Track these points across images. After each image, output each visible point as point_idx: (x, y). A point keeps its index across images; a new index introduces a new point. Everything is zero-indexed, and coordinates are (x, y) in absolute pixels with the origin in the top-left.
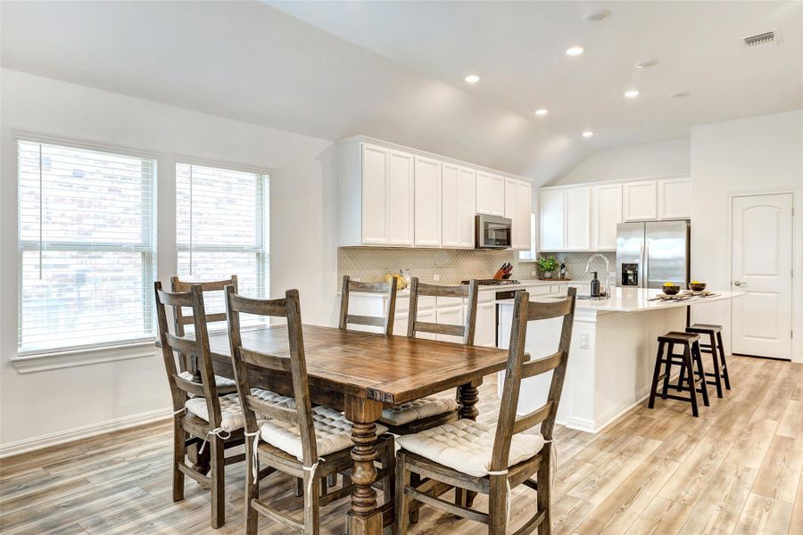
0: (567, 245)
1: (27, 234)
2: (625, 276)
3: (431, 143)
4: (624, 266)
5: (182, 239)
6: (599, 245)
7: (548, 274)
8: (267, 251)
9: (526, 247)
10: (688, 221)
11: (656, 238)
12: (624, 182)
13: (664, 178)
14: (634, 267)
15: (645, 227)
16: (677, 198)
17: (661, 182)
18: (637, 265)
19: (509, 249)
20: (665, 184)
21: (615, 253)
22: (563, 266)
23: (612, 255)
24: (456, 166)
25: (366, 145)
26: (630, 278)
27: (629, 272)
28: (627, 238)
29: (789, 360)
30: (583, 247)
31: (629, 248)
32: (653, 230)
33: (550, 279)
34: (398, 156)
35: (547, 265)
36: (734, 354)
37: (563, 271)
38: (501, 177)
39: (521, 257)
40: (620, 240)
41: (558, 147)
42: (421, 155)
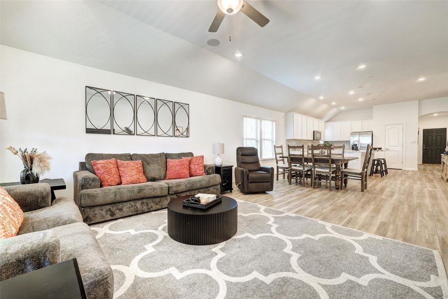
1: (245, 137)
2: (353, 147)
3: (306, 113)
4: (353, 145)
5: (263, 138)
8: (274, 140)
11: (363, 137)
12: (352, 121)
13: (364, 120)
14: (356, 145)
16: (368, 125)
23: (349, 142)
28: (354, 137)
29: (402, 169)
31: (354, 140)
32: (362, 134)
35: (327, 145)
40: (351, 138)
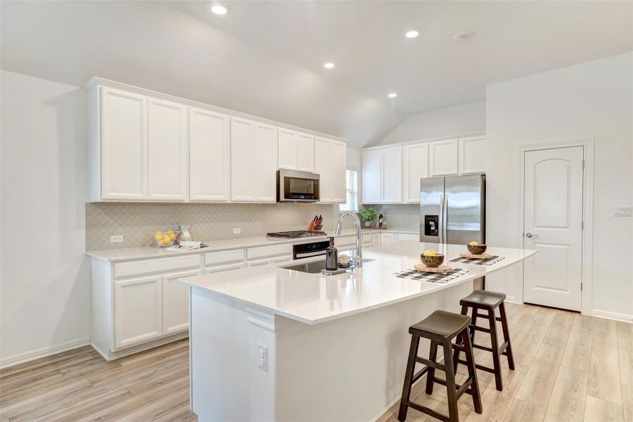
0: (384, 198)
2: (427, 227)
4: (427, 217)
6: (409, 198)
7: (367, 224)
9: (343, 200)
10: (484, 176)
11: (454, 192)
12: (430, 141)
13: (465, 136)
15: (445, 183)
17: (461, 140)
18: (437, 217)
19: (318, 203)
20: (465, 141)
21: (419, 205)
22: (381, 217)
23: (416, 207)
24: (250, 122)
25: (106, 89)
26: (433, 228)
27: (431, 223)
28: (428, 192)
29: (579, 312)
30: (397, 200)
32: (452, 185)
33: (370, 227)
34: (158, 104)
35: (366, 216)
36: (525, 303)
37: (381, 220)
38: (311, 136)
39: (341, 210)
40: (423, 194)
41: (367, 109)
42: (195, 106)
